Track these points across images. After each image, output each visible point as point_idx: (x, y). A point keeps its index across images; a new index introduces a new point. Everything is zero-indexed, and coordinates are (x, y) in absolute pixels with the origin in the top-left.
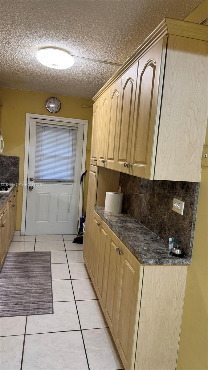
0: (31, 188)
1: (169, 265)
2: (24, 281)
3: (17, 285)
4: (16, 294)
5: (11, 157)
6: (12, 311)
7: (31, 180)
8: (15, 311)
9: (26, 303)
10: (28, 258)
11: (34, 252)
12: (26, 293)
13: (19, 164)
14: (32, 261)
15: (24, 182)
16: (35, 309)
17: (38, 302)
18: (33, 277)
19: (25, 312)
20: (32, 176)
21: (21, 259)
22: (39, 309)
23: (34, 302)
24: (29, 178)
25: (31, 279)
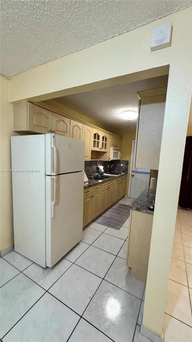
0: (133, 176)
2: (116, 215)
3: (113, 215)
4: (110, 218)
5: (125, 161)
6: (104, 223)
7: (134, 172)
8: (105, 224)
9: (111, 223)
10: (124, 207)
11: (129, 205)
12: (114, 219)
13: (128, 164)
14: (125, 209)
15: (130, 173)
16: (113, 226)
17: (116, 224)
18: (121, 214)
19: (109, 226)
20: (134, 170)
21: (121, 206)
23: (114, 223)
25: (119, 215)
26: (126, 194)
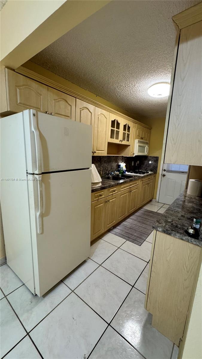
0: (164, 176)
1: (177, 238)
2: (139, 224)
3: (134, 224)
4: (130, 228)
5: (154, 157)
6: (122, 235)
7: (165, 170)
8: (124, 235)
9: (131, 234)
10: (151, 214)
11: (156, 212)
12: (135, 230)
13: (158, 161)
14: (151, 216)
15: (160, 171)
16: (133, 240)
17: (137, 237)
18: (145, 224)
19: (127, 238)
20: (165, 168)
21: (146, 213)
22: (135, 240)
23: (135, 236)
24: (163, 169)
25: (143, 224)
26: (154, 198)
